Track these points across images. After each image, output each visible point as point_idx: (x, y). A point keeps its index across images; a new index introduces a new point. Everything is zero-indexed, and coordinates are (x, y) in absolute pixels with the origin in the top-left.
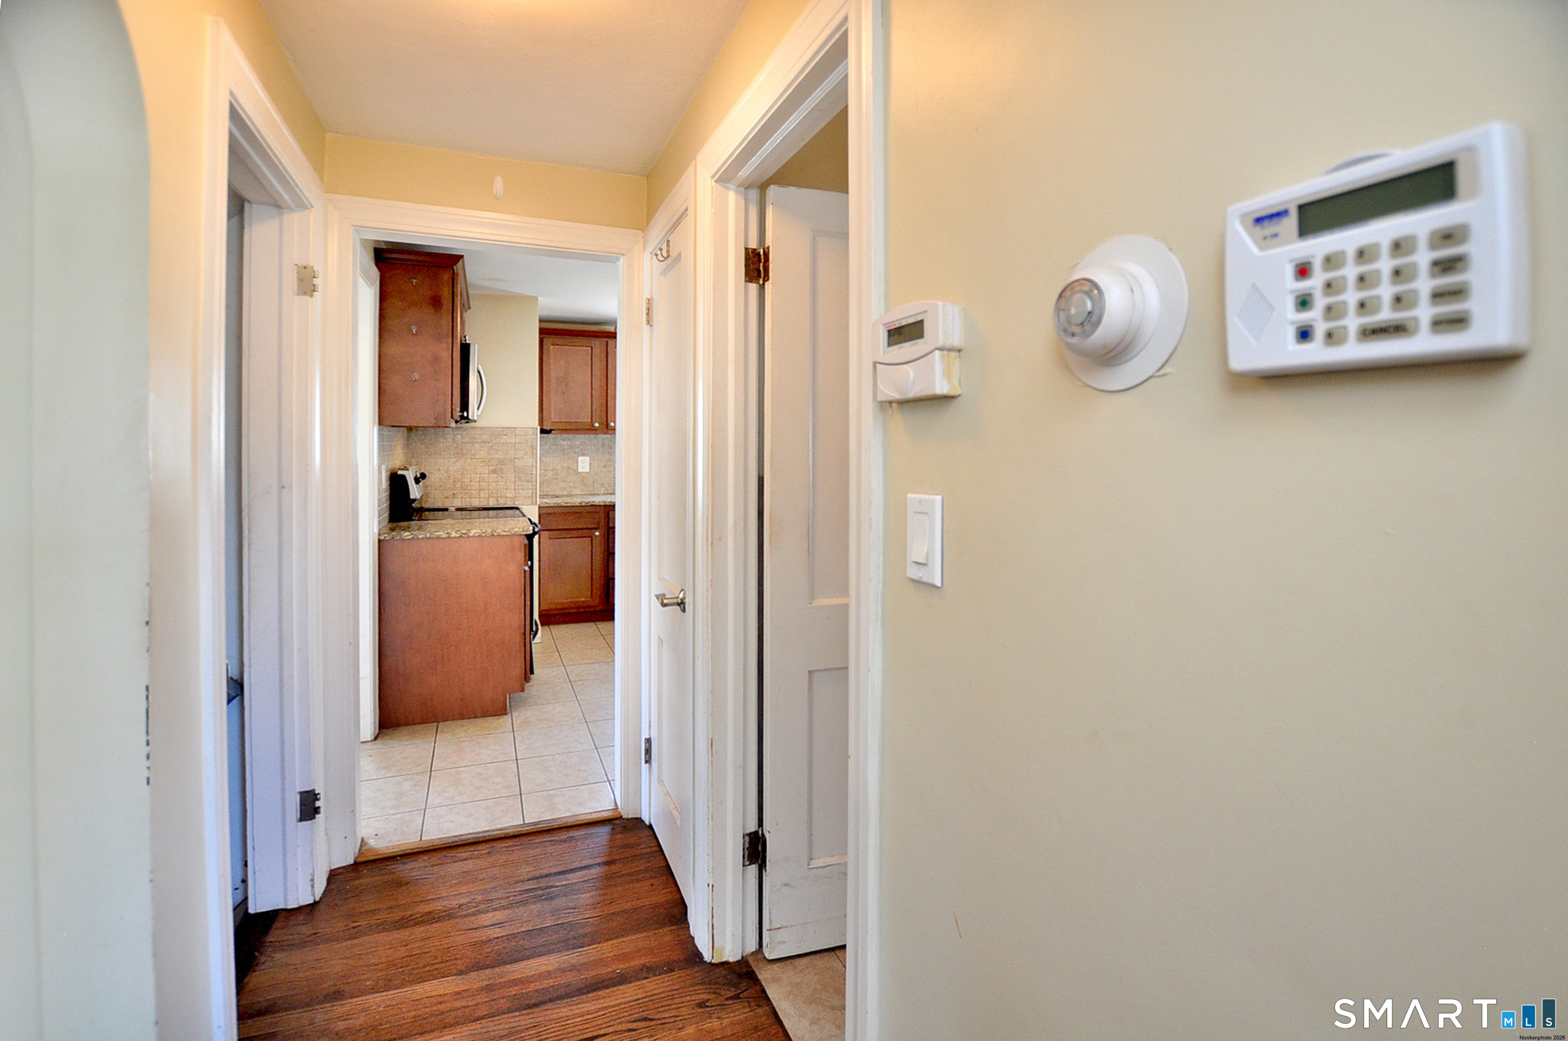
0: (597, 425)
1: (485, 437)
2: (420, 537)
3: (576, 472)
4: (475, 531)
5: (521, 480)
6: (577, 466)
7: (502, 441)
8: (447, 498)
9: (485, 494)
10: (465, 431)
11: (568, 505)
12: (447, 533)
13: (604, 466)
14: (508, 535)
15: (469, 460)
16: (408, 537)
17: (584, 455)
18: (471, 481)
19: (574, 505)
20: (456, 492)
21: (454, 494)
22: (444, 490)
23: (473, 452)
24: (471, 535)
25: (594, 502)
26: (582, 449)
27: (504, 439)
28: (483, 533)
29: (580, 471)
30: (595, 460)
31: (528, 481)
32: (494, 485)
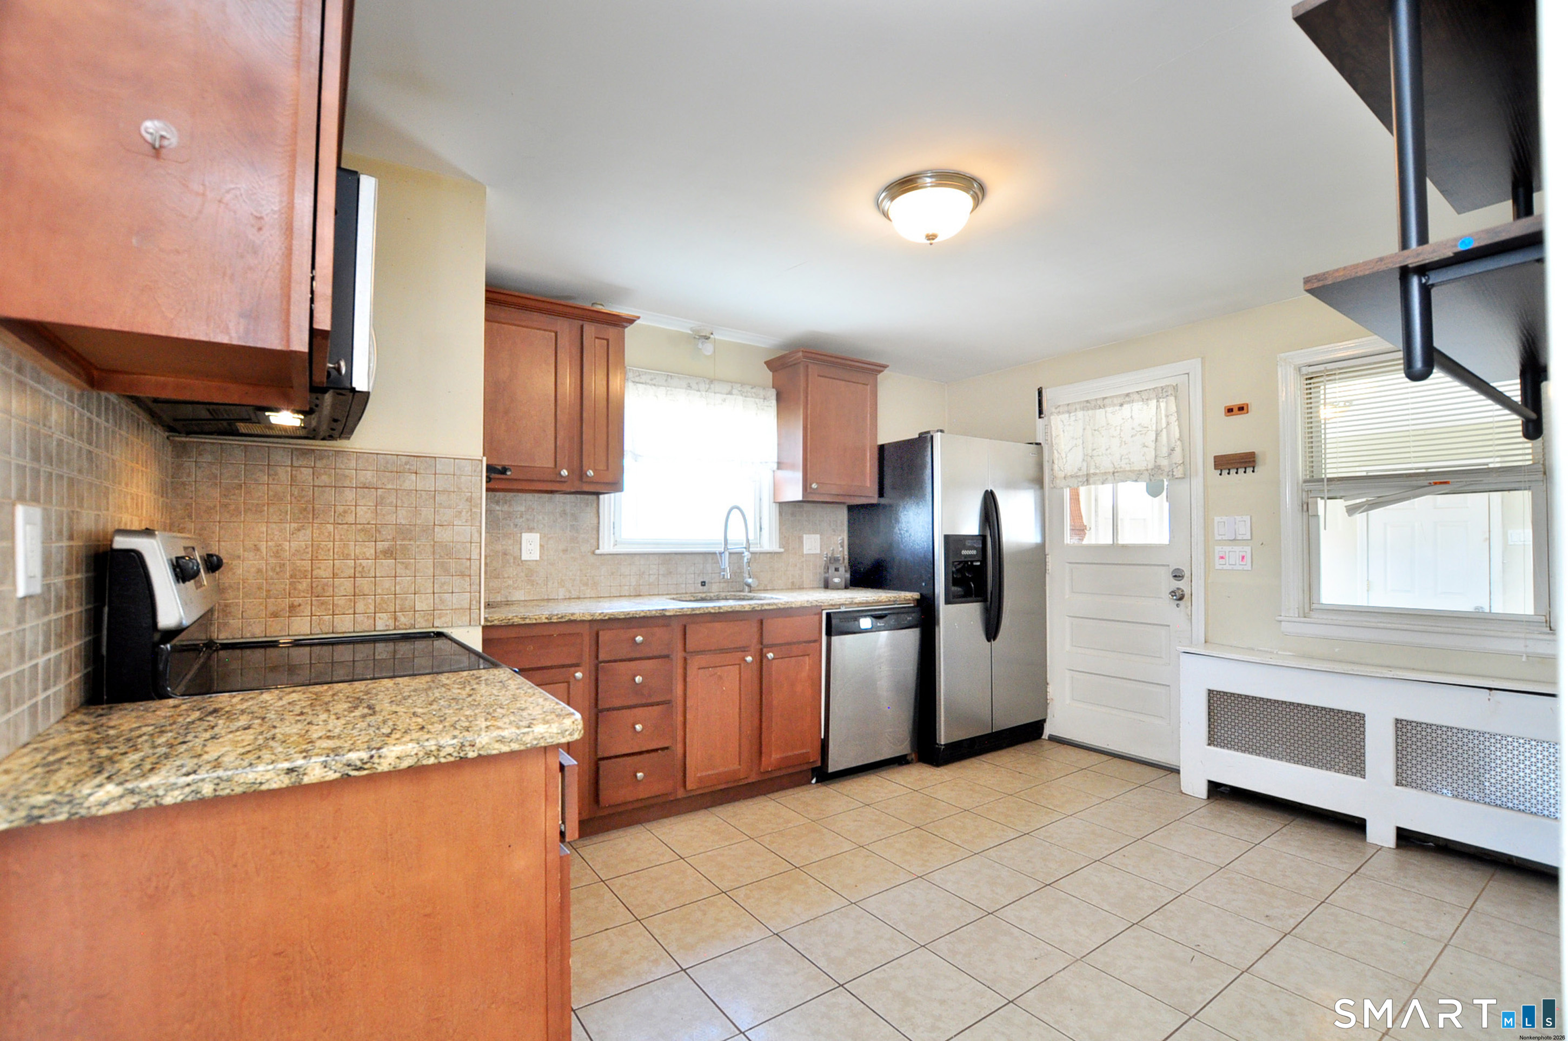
0: (565, 473)
1: (368, 476)
2: (168, 800)
3: (518, 561)
4: (398, 750)
5: (447, 571)
6: (521, 549)
7: (407, 485)
8: (275, 615)
9: (367, 605)
10: (321, 458)
11: (528, 621)
12: (290, 771)
13: (565, 551)
14: (512, 753)
15: (330, 527)
16: (113, 808)
17: (531, 530)
18: (334, 576)
19: (539, 621)
20: (297, 601)
21: (292, 607)
22: (268, 597)
23: (340, 509)
24: (384, 766)
25: (573, 614)
26: (528, 520)
27: (410, 482)
28: (428, 754)
29: (523, 558)
30: (549, 539)
31: (462, 575)
32: (387, 583)
